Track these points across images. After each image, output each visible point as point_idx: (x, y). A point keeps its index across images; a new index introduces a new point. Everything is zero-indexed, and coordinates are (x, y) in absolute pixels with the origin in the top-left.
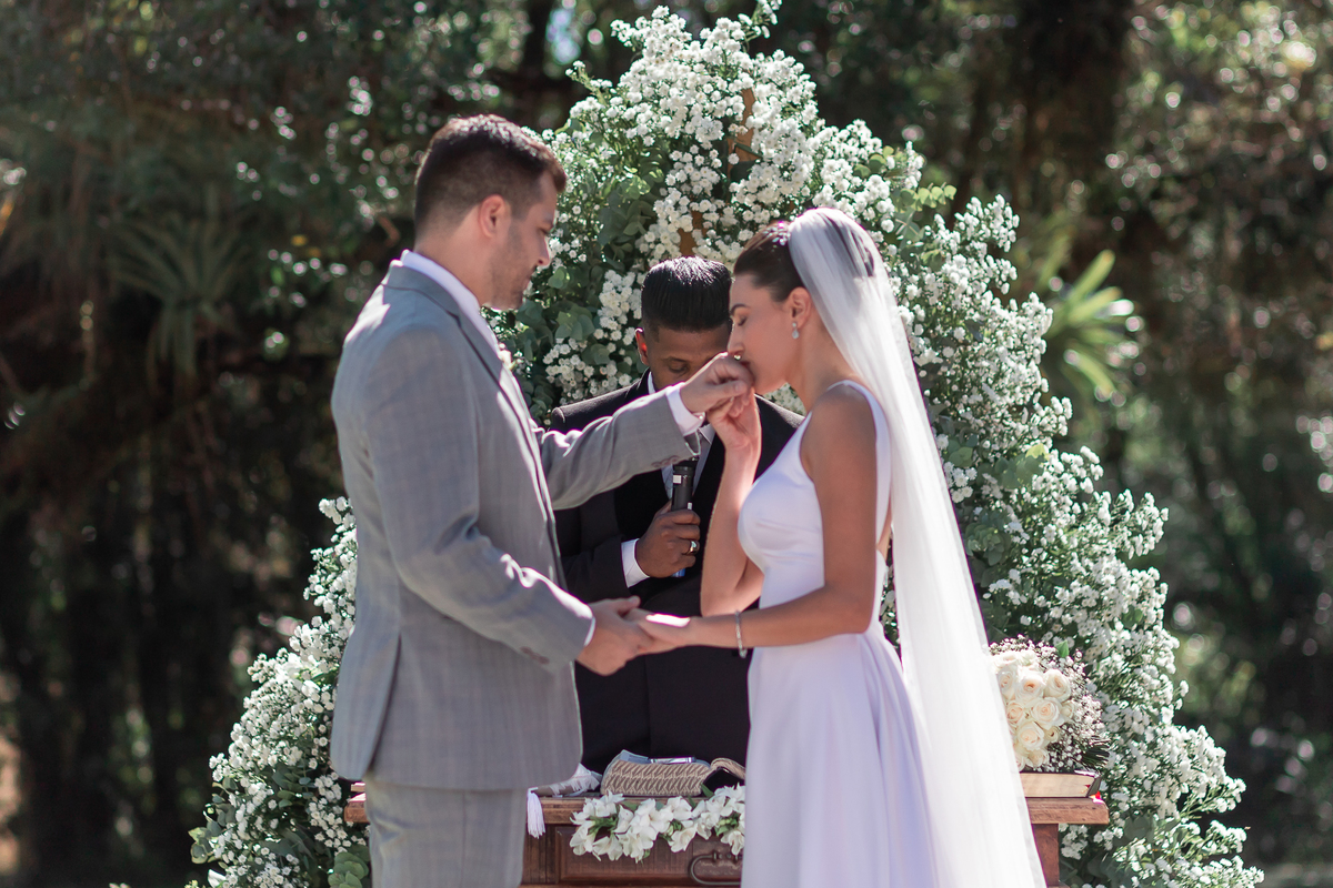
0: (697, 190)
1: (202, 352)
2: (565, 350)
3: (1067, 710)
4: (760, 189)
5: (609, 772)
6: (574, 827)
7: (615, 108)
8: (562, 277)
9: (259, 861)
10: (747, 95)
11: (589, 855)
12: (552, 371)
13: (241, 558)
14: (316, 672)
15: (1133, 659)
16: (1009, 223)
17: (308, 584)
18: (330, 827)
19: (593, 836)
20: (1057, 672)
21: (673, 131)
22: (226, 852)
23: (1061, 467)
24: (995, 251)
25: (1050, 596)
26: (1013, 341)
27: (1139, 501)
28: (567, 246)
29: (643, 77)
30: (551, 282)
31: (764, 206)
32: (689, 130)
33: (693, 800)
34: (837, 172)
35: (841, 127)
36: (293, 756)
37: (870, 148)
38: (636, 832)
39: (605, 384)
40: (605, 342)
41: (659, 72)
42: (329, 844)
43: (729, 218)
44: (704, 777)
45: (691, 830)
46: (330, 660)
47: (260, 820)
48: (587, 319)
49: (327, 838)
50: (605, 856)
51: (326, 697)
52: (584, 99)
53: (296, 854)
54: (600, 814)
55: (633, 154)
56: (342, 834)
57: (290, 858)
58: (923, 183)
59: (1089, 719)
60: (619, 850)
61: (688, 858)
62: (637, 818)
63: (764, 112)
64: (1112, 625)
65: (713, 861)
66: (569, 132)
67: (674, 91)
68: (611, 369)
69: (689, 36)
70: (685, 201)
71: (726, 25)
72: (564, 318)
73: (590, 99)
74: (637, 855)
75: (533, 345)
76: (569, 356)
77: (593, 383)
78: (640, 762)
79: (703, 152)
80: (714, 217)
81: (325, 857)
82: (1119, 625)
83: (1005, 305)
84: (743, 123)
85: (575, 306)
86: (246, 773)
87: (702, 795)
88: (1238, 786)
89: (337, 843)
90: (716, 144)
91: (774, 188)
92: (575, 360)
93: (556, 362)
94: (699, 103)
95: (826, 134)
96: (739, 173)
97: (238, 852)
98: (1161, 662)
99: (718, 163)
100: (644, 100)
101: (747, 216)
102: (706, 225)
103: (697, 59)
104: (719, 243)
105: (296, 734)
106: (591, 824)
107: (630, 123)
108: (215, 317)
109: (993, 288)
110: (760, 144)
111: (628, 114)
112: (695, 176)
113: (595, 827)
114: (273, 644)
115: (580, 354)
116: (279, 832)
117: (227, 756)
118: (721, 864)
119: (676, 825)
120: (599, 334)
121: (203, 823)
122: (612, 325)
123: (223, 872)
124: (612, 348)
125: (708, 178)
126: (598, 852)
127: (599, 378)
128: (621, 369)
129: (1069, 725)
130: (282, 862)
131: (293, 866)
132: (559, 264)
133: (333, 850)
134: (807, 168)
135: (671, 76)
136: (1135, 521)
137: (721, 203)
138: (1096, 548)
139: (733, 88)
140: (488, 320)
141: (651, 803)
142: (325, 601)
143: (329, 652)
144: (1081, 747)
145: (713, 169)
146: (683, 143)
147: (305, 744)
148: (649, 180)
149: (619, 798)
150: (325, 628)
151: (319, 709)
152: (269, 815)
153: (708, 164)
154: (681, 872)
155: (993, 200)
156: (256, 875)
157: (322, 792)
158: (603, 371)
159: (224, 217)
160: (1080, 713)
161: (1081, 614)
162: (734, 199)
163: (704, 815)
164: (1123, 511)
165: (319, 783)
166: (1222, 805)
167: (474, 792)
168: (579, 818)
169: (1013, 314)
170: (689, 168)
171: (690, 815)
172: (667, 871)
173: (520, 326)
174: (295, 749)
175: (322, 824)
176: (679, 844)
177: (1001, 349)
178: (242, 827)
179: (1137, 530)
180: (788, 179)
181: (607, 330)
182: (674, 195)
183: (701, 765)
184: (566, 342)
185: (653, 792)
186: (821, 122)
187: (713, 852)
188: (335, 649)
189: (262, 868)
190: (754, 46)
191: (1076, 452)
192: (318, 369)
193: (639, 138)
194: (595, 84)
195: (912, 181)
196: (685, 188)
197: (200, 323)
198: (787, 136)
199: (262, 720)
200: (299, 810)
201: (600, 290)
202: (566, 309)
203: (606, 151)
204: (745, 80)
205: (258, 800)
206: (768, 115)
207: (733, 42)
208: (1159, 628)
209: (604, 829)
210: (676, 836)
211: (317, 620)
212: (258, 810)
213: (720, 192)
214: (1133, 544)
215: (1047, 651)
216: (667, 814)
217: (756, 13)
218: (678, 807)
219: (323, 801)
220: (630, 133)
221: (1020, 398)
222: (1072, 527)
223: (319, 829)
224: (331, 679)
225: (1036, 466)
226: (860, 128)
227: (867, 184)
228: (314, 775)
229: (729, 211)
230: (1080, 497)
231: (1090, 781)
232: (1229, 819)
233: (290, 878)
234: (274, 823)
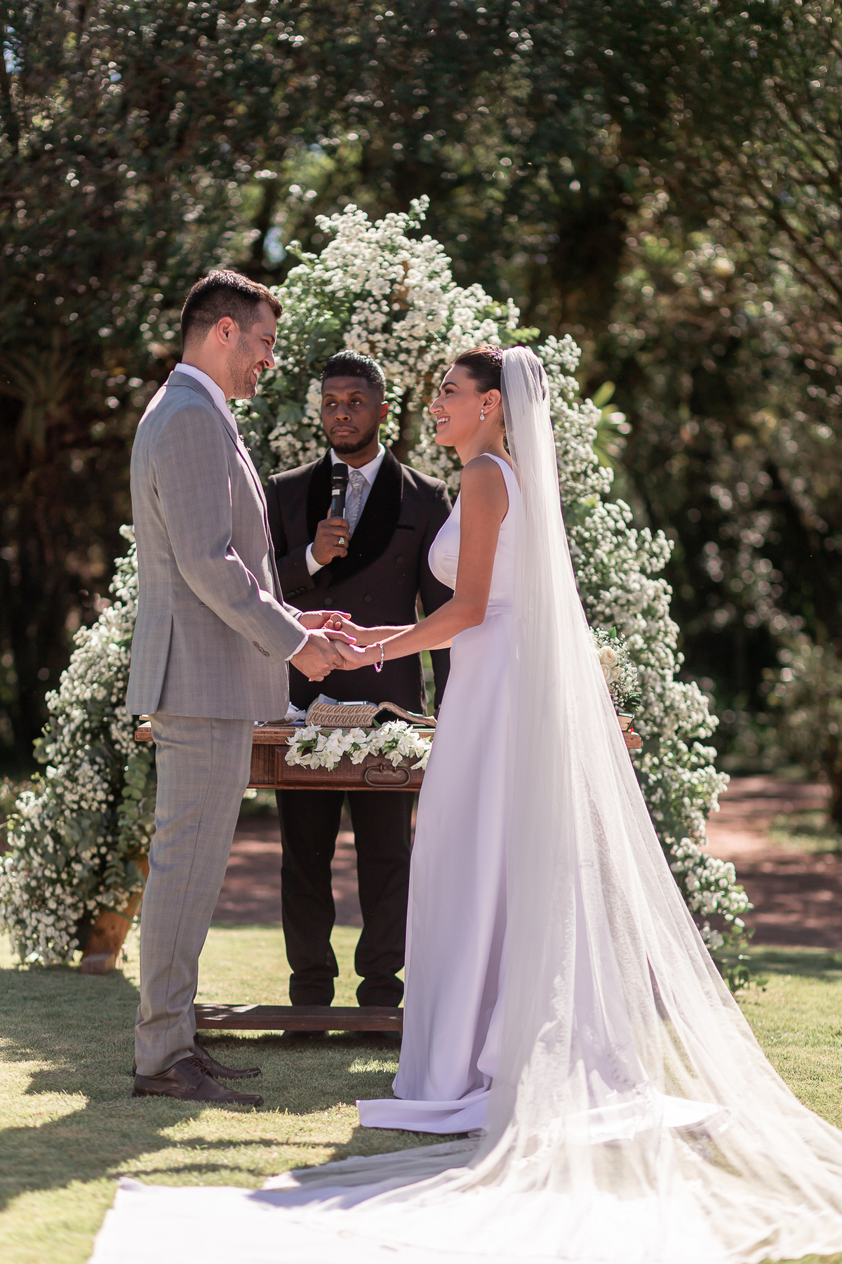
0: (372, 327)
1: (49, 434)
2: (283, 430)
3: (615, 673)
4: (413, 327)
5: (311, 710)
6: (288, 747)
7: (318, 272)
8: (281, 383)
9: (78, 761)
10: (405, 265)
11: (298, 766)
12: (274, 444)
13: (72, 563)
14: (118, 639)
15: (649, 639)
16: (574, 354)
17: (112, 582)
18: (124, 740)
19: (300, 753)
20: (609, 648)
21: (355, 286)
22: (56, 755)
23: (605, 513)
24: (565, 371)
25: (597, 597)
26: (574, 432)
27: (654, 535)
28: (285, 362)
29: (338, 252)
30: (275, 386)
31: (415, 338)
32: (367, 286)
33: (368, 729)
34: (464, 315)
35: (465, 288)
36: (101, 694)
37: (483, 303)
38: (329, 750)
39: (309, 453)
40: (309, 426)
41: (348, 248)
42: (124, 751)
43: (392, 346)
44: (374, 715)
45: (366, 750)
46: (127, 631)
47: (79, 735)
48: (297, 410)
49: (122, 747)
50: (308, 766)
51: (123, 656)
52: (297, 265)
53: (103, 757)
54: (306, 739)
55: (330, 301)
56: (132, 745)
57: (98, 759)
58: (518, 327)
59: (629, 679)
60: (318, 762)
61: (363, 769)
62: (330, 741)
63: (415, 278)
64: (635, 616)
65: (380, 771)
66: (288, 287)
67: (358, 262)
68: (313, 444)
69: (369, 224)
70: (364, 334)
71: (393, 218)
72: (282, 409)
73: (302, 266)
74: (330, 765)
75: (262, 427)
76: (285, 435)
77: (301, 453)
78: (330, 703)
79: (377, 302)
80: (383, 345)
81: (121, 759)
82: (639, 616)
83: (570, 407)
84: (401, 284)
85: (290, 402)
86: (71, 704)
87: (373, 726)
88: (713, 721)
89: (129, 751)
90: (385, 297)
91: (421, 328)
92: (290, 438)
93: (276, 439)
94: (374, 268)
95: (456, 292)
96: (398, 316)
97: (64, 756)
98: (667, 640)
99: (386, 309)
100: (338, 267)
101: (404, 344)
102: (377, 350)
103: (373, 240)
104: (386, 362)
105: (104, 679)
106: (299, 745)
107: (326, 282)
108: (58, 412)
109: (563, 394)
110: (412, 297)
111: (327, 276)
112: (371, 317)
113: (301, 747)
114: (90, 620)
115: (294, 434)
116: (91, 743)
117: (58, 692)
118: (385, 773)
119: (356, 746)
120: (306, 421)
121: (42, 736)
122: (314, 415)
123: (55, 767)
124: (314, 430)
125: (380, 319)
126: (304, 763)
127: (305, 449)
128: (320, 444)
129: (616, 683)
130: (93, 762)
131: (99, 765)
132: (280, 374)
133: (127, 755)
134: (444, 314)
135: (356, 251)
136: (651, 548)
137: (387, 336)
138: (626, 566)
139: (397, 260)
140: (232, 411)
141: (339, 731)
142: (123, 592)
143: (125, 625)
144: (624, 697)
145: (382, 313)
146: (364, 295)
147: (108, 685)
148: (340, 319)
149: (318, 728)
150: (124, 610)
151: (118, 664)
152: (85, 732)
153: (379, 310)
154: (358, 778)
155: (563, 338)
156: (76, 770)
157: (120, 717)
158: (307, 445)
159: (64, 350)
160: (624, 675)
161: (617, 609)
162: (395, 334)
163: (374, 740)
164: (644, 541)
165: (118, 711)
166: (703, 733)
167: (218, 720)
168: (292, 741)
169: (576, 412)
170: (367, 312)
171: (365, 740)
172: (349, 777)
173: (255, 415)
174: (102, 689)
175: (120, 738)
176: (357, 759)
177: (568, 435)
178: (67, 739)
179: (653, 555)
180: (432, 320)
181: (311, 418)
182: (357, 329)
183: (372, 706)
184: (284, 425)
185: (340, 724)
186: (454, 284)
187: (379, 765)
188: (129, 625)
189: (80, 766)
190: (411, 234)
191: (614, 503)
192: (120, 446)
193: (333, 293)
194: (306, 256)
195: (512, 324)
196: (364, 325)
197: (48, 416)
198: (431, 292)
199: (81, 671)
200: (105, 728)
201: (306, 392)
202: (284, 403)
203: (311, 301)
204: (404, 255)
205: (77, 722)
206: (419, 278)
207: (398, 229)
208: (667, 618)
209: (307, 748)
210: (356, 754)
211: (118, 604)
212: (78, 728)
213: (386, 329)
214: (650, 564)
215: (603, 633)
216: (350, 739)
217: (411, 212)
218: (357, 735)
219: (120, 724)
220: (328, 289)
221: (580, 468)
222: (611, 552)
223: (117, 742)
224: (127, 644)
225: (589, 512)
226: (477, 289)
227: (484, 325)
228: (115, 706)
229: (392, 341)
230: (617, 532)
231: (630, 721)
232: (705, 742)
233: (98, 772)
234: (88, 737)
